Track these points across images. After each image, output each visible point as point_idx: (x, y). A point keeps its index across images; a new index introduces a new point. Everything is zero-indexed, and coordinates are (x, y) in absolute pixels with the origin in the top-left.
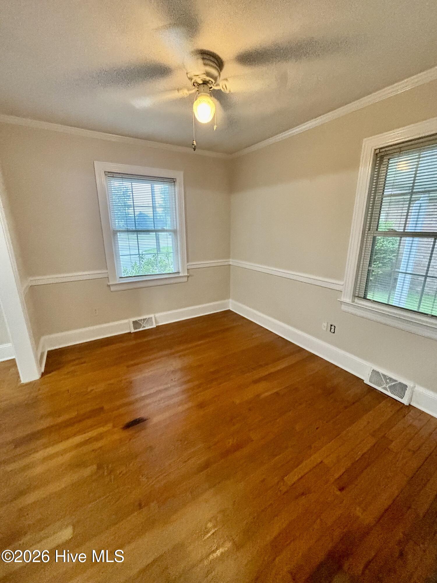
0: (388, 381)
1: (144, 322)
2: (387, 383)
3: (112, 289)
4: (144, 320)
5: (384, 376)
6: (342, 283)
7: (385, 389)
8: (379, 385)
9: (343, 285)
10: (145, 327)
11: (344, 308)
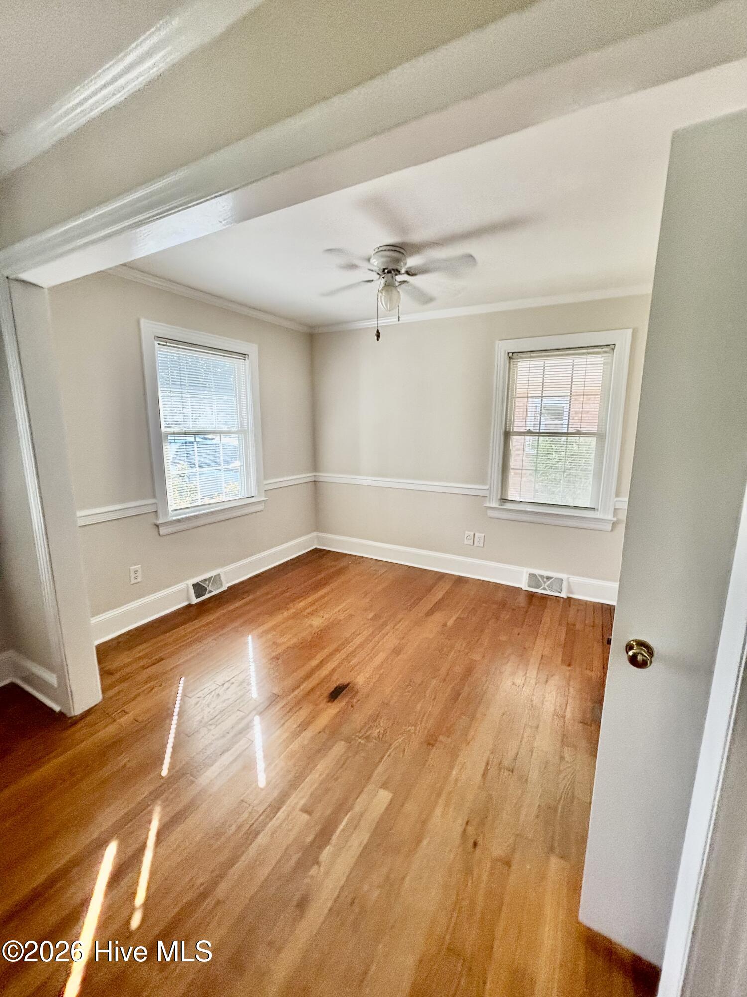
0: (545, 580)
1: (209, 582)
2: (545, 583)
3: (163, 531)
4: (209, 579)
5: (542, 576)
6: (487, 487)
7: (544, 589)
8: (538, 587)
9: (488, 489)
10: (212, 592)
11: (491, 514)
